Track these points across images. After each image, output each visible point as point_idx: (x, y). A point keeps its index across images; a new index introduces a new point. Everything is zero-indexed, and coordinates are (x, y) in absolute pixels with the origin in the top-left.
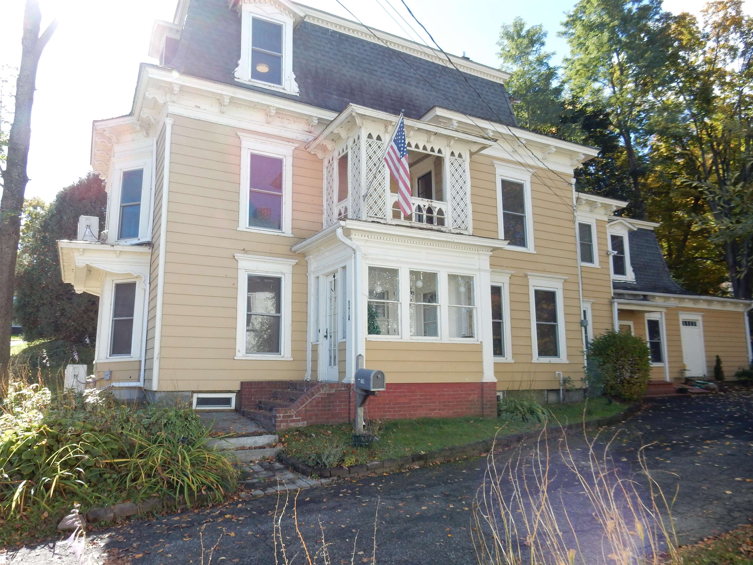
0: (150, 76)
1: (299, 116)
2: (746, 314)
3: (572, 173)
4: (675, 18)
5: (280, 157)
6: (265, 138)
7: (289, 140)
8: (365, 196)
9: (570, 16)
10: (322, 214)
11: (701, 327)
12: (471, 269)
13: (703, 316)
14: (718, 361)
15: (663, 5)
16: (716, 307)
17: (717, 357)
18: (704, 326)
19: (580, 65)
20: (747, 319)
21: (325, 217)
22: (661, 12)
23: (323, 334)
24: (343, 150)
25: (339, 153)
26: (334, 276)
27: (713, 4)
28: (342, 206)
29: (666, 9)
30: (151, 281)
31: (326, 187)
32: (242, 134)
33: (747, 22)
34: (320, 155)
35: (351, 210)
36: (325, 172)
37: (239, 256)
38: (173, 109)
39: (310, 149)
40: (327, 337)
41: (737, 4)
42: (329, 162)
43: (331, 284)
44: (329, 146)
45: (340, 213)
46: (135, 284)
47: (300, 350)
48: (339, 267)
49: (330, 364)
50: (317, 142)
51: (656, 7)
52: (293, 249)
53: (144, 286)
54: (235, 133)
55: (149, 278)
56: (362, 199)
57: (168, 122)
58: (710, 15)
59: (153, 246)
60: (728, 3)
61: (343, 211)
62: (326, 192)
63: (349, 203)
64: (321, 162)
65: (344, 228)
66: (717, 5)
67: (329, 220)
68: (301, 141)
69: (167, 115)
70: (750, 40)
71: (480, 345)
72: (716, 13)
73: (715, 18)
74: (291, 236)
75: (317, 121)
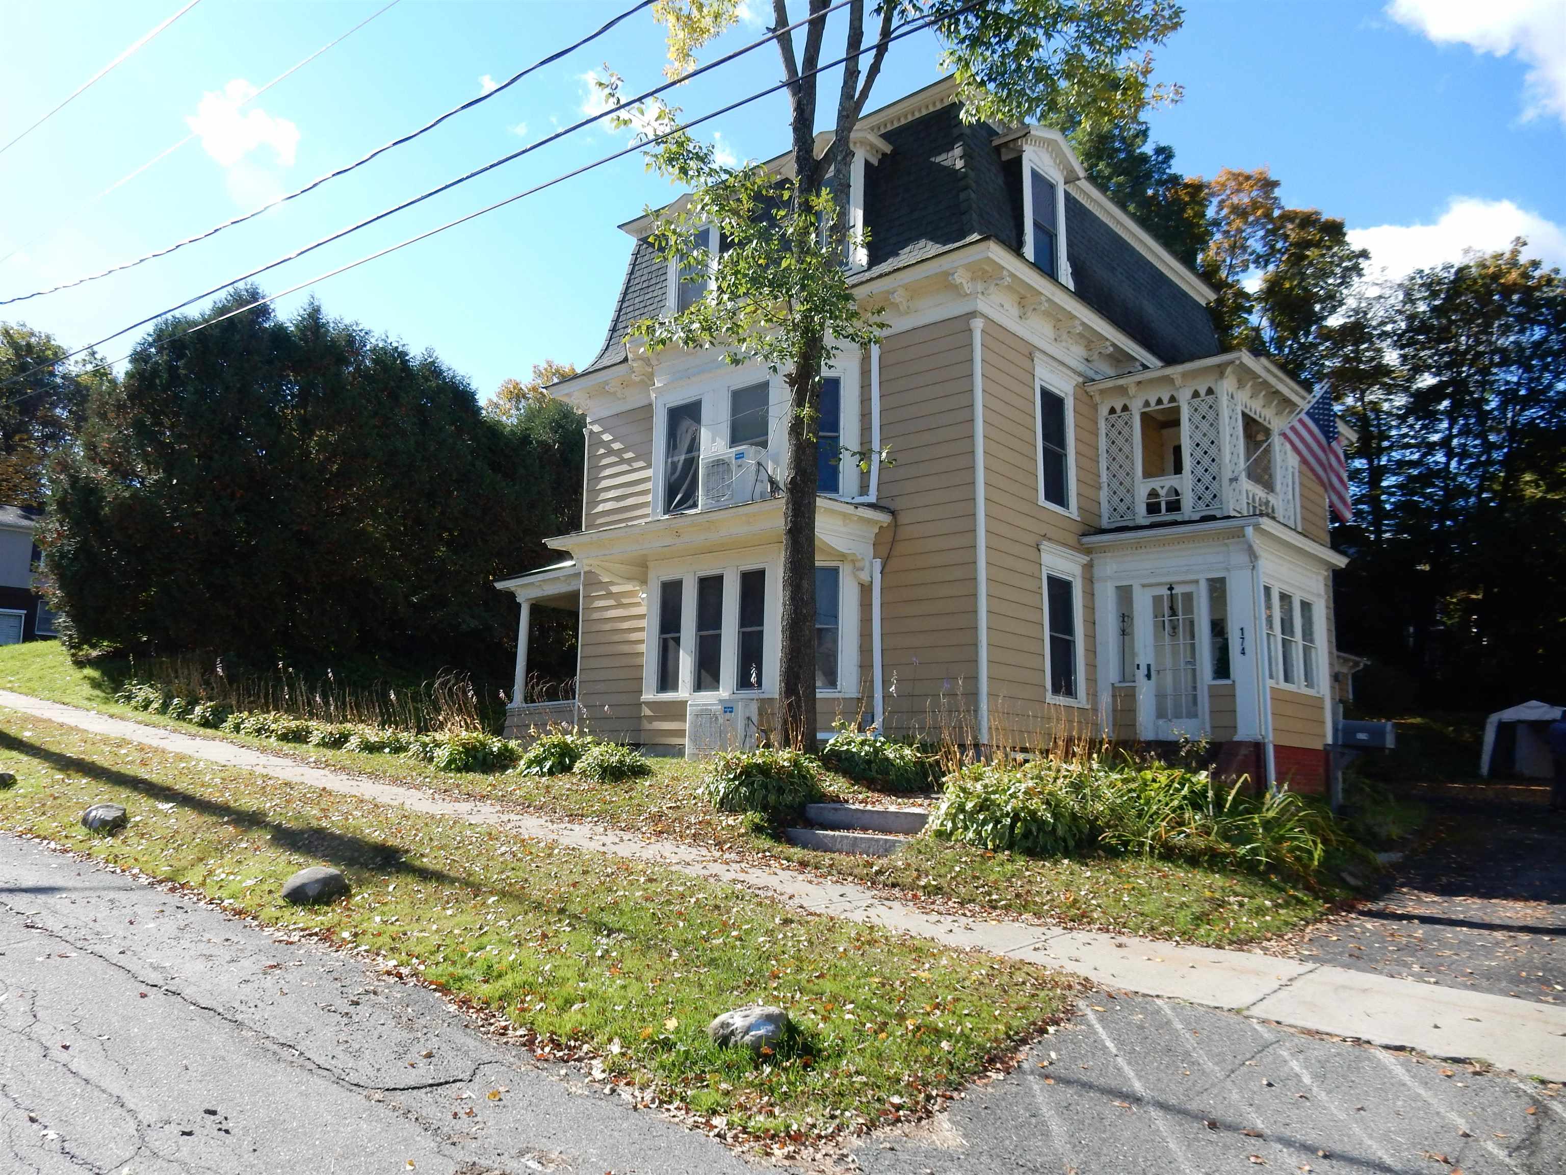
0: (990, 255)
1: (1083, 333)
2: (1350, 677)
4: (1186, 186)
5: (1063, 395)
6: (1054, 365)
7: (1074, 371)
8: (1231, 481)
10: (1101, 488)
12: (1311, 593)
15: (1173, 162)
20: (1350, 682)
21: (1104, 495)
22: (1168, 171)
23: (1143, 670)
24: (1159, 402)
25: (1147, 404)
26: (1171, 589)
27: (1236, 176)
28: (1162, 484)
29: (1177, 167)
30: (886, 570)
31: (1105, 448)
32: (1037, 354)
33: (1281, 217)
34: (1097, 398)
35: (1191, 494)
36: (1102, 426)
37: (1045, 546)
38: (982, 306)
39: (1092, 389)
40: (1149, 676)
41: (1269, 185)
42: (1112, 411)
43: (1157, 600)
44: (1132, 391)
45: (1153, 494)
46: (835, 571)
47: (1093, 695)
48: (1202, 578)
49: (1161, 714)
50: (1121, 382)
51: (1163, 162)
52: (1086, 540)
53: (864, 577)
54: (1030, 352)
55: (878, 564)
56: (1225, 482)
57: (978, 325)
58: (1228, 192)
59: (893, 513)
60: (1259, 180)
61: (1162, 492)
62: (1105, 455)
63: (1185, 483)
64: (1095, 407)
65: (1257, 527)
66: (1241, 180)
67: (1116, 499)
68: (1080, 374)
69: (973, 314)
70: (1279, 245)
71: (1321, 699)
72: (1239, 191)
73: (1235, 200)
74: (1079, 519)
75: (1111, 349)
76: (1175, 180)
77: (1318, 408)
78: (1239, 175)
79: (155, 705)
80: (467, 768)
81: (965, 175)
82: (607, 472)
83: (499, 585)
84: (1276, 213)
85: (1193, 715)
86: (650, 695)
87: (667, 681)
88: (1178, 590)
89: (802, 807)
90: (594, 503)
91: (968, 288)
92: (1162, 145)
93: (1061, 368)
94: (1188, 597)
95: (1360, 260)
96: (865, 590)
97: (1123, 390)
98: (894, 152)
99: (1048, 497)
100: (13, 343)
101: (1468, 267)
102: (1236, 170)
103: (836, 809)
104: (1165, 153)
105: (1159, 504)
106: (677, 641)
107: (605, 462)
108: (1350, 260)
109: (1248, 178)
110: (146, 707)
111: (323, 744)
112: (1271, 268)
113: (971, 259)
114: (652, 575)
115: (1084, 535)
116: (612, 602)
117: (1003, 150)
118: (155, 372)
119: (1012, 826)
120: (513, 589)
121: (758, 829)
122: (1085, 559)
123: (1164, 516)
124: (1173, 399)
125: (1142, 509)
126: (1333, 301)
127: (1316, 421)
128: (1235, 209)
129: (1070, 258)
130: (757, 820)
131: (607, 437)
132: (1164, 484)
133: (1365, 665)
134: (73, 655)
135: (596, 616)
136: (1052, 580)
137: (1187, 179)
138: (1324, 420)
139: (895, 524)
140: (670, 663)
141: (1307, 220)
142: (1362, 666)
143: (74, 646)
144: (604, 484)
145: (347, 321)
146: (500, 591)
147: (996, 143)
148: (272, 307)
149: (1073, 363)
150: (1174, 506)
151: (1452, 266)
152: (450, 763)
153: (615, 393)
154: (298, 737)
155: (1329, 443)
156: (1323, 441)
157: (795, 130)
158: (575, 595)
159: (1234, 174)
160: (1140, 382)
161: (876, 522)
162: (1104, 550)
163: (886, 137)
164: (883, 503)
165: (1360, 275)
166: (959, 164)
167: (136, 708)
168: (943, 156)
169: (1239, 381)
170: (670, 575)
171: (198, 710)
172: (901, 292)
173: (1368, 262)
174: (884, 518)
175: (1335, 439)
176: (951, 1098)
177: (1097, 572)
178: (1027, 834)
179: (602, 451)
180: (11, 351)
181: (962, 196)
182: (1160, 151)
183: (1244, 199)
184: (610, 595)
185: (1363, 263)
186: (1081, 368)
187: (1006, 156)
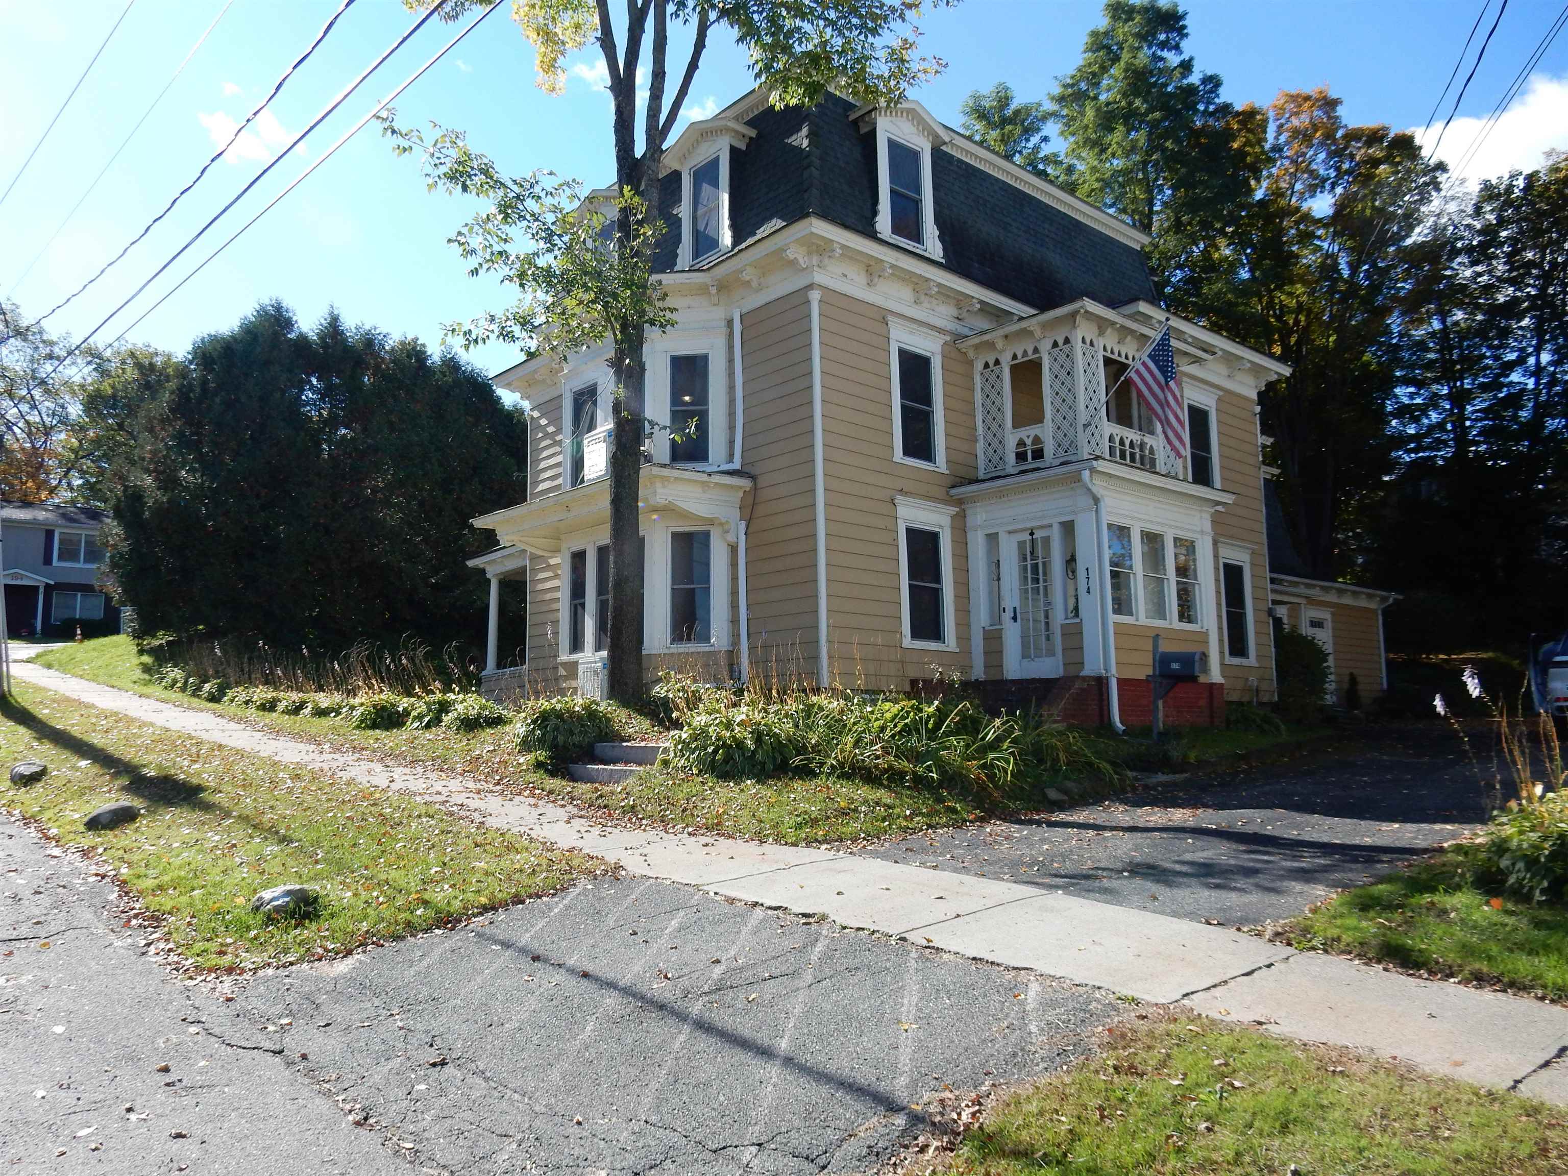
0: (814, 230)
1: (946, 293)
2: (1380, 612)
3: (1255, 396)
4: (1238, 114)
5: (928, 354)
6: (915, 326)
7: (940, 330)
8: (1086, 426)
9: (1066, 86)
10: (975, 440)
11: (1330, 631)
12: (1192, 531)
13: (1333, 614)
14: (1353, 680)
15: (1221, 90)
16: (1347, 600)
17: (1351, 674)
18: (1334, 629)
19: (1097, 180)
20: (1380, 618)
21: (980, 446)
22: (1217, 100)
23: (1009, 614)
24: (1025, 353)
25: (1015, 357)
26: (1032, 534)
27: (1293, 98)
28: (1027, 433)
29: (1225, 95)
30: (750, 530)
31: (980, 402)
32: (890, 318)
33: (1345, 137)
34: (971, 354)
35: (1051, 441)
36: (978, 379)
37: (899, 499)
38: (819, 277)
39: (963, 346)
40: (1015, 619)
41: (1330, 104)
42: (987, 366)
43: (1021, 544)
44: (1000, 344)
45: (1021, 443)
46: (707, 534)
47: (964, 638)
48: (1055, 521)
49: (1025, 655)
50: (986, 337)
51: (1211, 92)
52: (953, 491)
53: (731, 538)
54: (883, 316)
55: (742, 526)
56: (1080, 429)
57: (815, 296)
58: (1287, 115)
59: (753, 477)
60: (1317, 100)
61: (1029, 442)
62: (981, 409)
63: (1046, 432)
64: (971, 363)
65: (1093, 470)
66: (1300, 100)
67: (991, 450)
68: (951, 333)
69: (810, 287)
70: (1346, 166)
71: (1206, 634)
72: (1297, 114)
73: (1295, 122)
74: (947, 472)
75: (978, 306)
76: (1226, 109)
77: (1159, 350)
78: (1298, 96)
79: (179, 685)
80: (374, 726)
81: (809, 154)
82: (545, 454)
83: (470, 563)
84: (1339, 134)
85: (1051, 653)
86: (564, 657)
87: (576, 645)
88: (1038, 534)
89: (591, 746)
90: (536, 483)
91: (803, 262)
92: (1209, 74)
93: (921, 328)
94: (1047, 540)
95: (1438, 174)
96: (733, 549)
97: (991, 345)
98: (759, 135)
99: (907, 452)
100: (138, 365)
101: (1537, 172)
102: (1294, 92)
103: (613, 747)
104: (1213, 82)
105: (1026, 452)
106: (583, 605)
107: (543, 444)
108: (1425, 175)
109: (1307, 98)
110: (172, 686)
111: (287, 712)
112: (1339, 190)
113: (799, 235)
114: (564, 546)
115: (953, 487)
116: (550, 574)
117: (861, 124)
118: (190, 388)
119: (715, 752)
120: (482, 566)
121: (539, 765)
122: (954, 510)
123: (1030, 464)
124: (1036, 350)
125: (1011, 458)
126: (1410, 220)
127: (1156, 363)
128: (1296, 133)
129: (939, 221)
130: (541, 759)
131: (543, 422)
132: (1028, 433)
133: (1395, 599)
134: (138, 645)
135: (540, 587)
136: (912, 533)
137: (1238, 107)
138: (1163, 361)
139: (755, 488)
140: (579, 627)
141: (1374, 137)
142: (1391, 600)
143: (138, 635)
144: (543, 465)
145: (367, 327)
146: (472, 568)
147: (852, 117)
148: (294, 319)
149: (940, 323)
150: (1038, 454)
151: (1521, 173)
152: (362, 721)
153: (544, 381)
154: (269, 707)
155: (1167, 383)
156: (1162, 380)
157: (617, 131)
158: (524, 570)
159: (1292, 96)
160: (1006, 337)
161: (741, 487)
162: (974, 500)
163: (750, 123)
164: (746, 469)
165: (1438, 190)
166: (805, 143)
167: (166, 688)
168: (794, 137)
169: (1100, 328)
170: (576, 548)
171: (207, 687)
172: (749, 270)
173: (1445, 176)
174: (746, 483)
175: (1172, 378)
176: (382, 946)
177: (970, 521)
178: (728, 759)
179: (540, 435)
180: (136, 372)
181: (806, 174)
182: (1207, 80)
183: (1301, 121)
184: (549, 567)
185: (1442, 178)
186: (951, 326)
187: (864, 130)
